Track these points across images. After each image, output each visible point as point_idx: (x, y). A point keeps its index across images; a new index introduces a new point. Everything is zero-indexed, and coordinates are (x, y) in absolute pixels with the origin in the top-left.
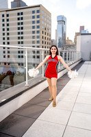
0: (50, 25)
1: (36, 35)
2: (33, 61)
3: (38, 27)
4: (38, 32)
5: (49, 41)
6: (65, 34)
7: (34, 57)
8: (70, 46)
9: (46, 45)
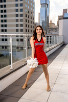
0: (34, 8)
1: (19, 18)
2: (17, 44)
3: (21, 10)
4: (21, 15)
5: (32, 24)
6: (48, 17)
7: (18, 40)
8: (53, 29)
9: (30, 29)
